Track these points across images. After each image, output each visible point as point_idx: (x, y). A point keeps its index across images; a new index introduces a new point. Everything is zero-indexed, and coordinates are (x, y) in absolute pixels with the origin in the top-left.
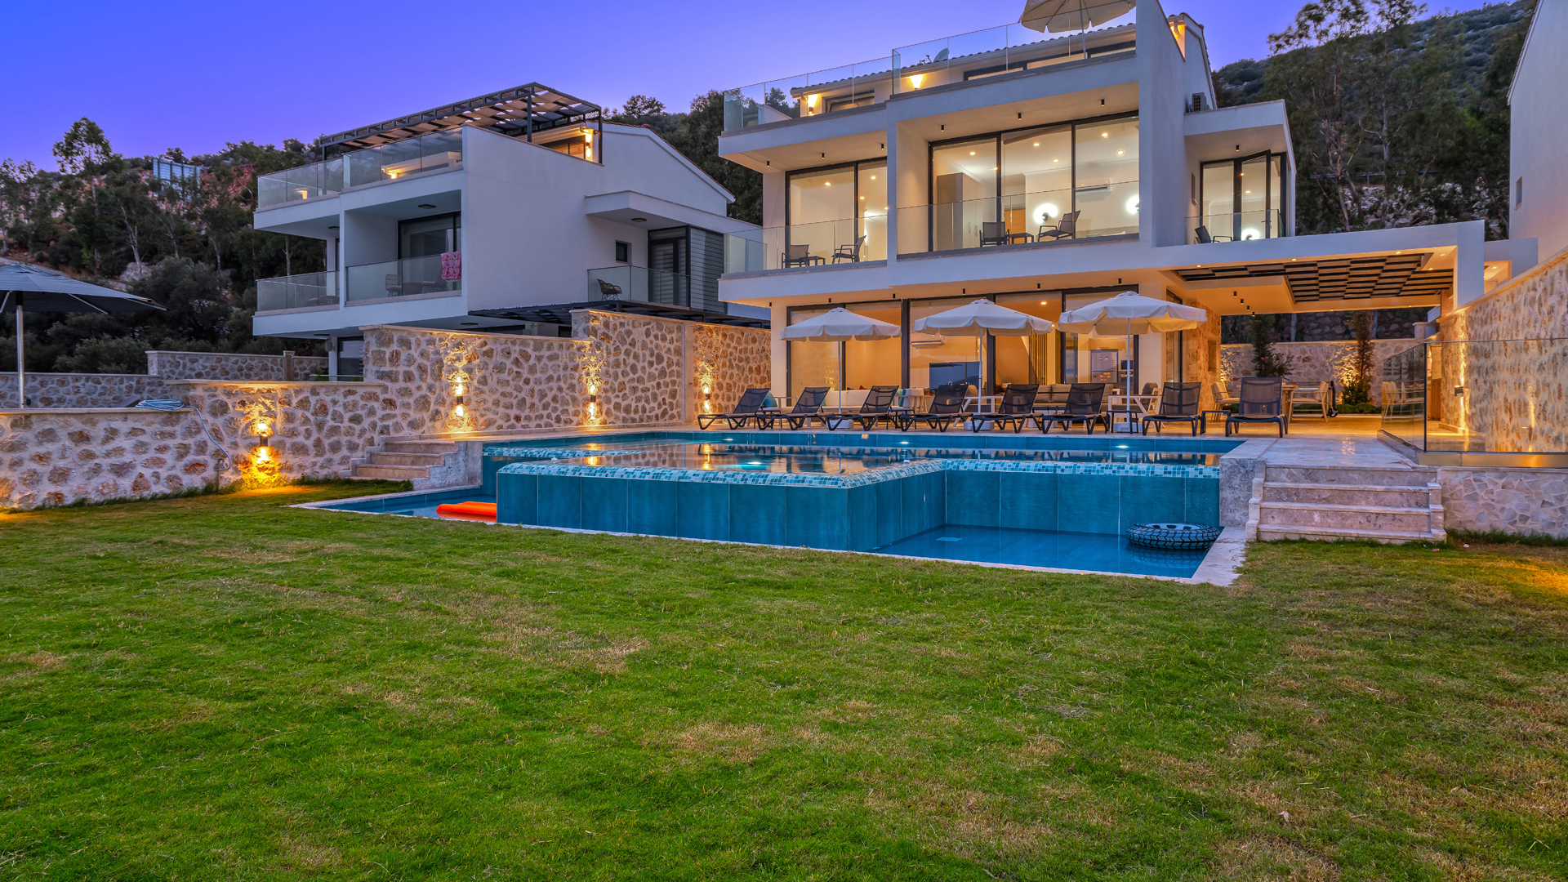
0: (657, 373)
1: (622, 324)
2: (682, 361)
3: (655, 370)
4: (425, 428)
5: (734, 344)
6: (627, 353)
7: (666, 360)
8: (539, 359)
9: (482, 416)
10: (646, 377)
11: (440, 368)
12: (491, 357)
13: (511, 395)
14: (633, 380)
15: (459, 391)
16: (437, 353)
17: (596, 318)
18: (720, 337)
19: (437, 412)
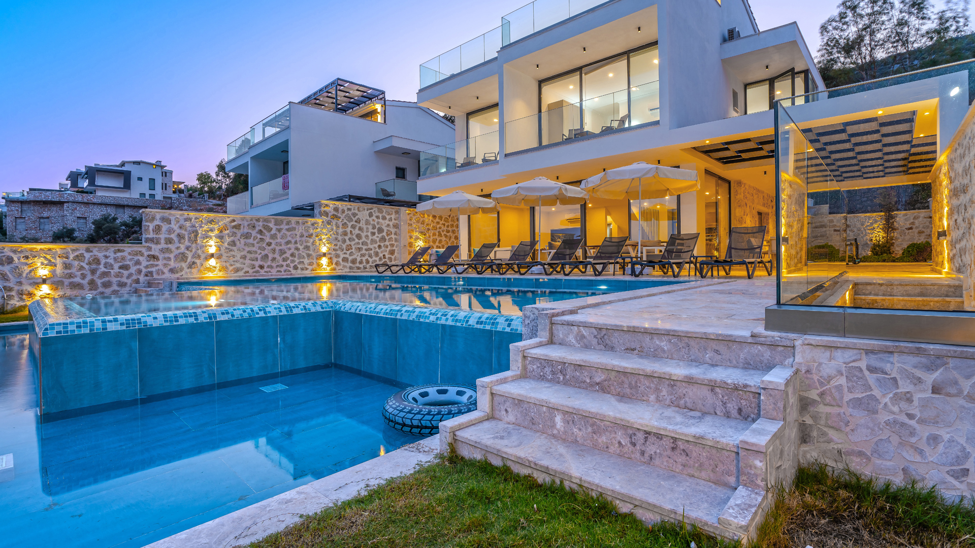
0: (378, 239)
1: (349, 209)
2: (398, 232)
3: (377, 237)
4: (183, 273)
5: (442, 222)
6: (353, 227)
7: (385, 231)
8: (279, 230)
9: (231, 265)
10: (369, 242)
11: (196, 236)
12: (239, 229)
13: (256, 252)
14: (358, 243)
15: (212, 250)
16: (194, 226)
17: (327, 205)
18: (431, 218)
19: (194, 263)
